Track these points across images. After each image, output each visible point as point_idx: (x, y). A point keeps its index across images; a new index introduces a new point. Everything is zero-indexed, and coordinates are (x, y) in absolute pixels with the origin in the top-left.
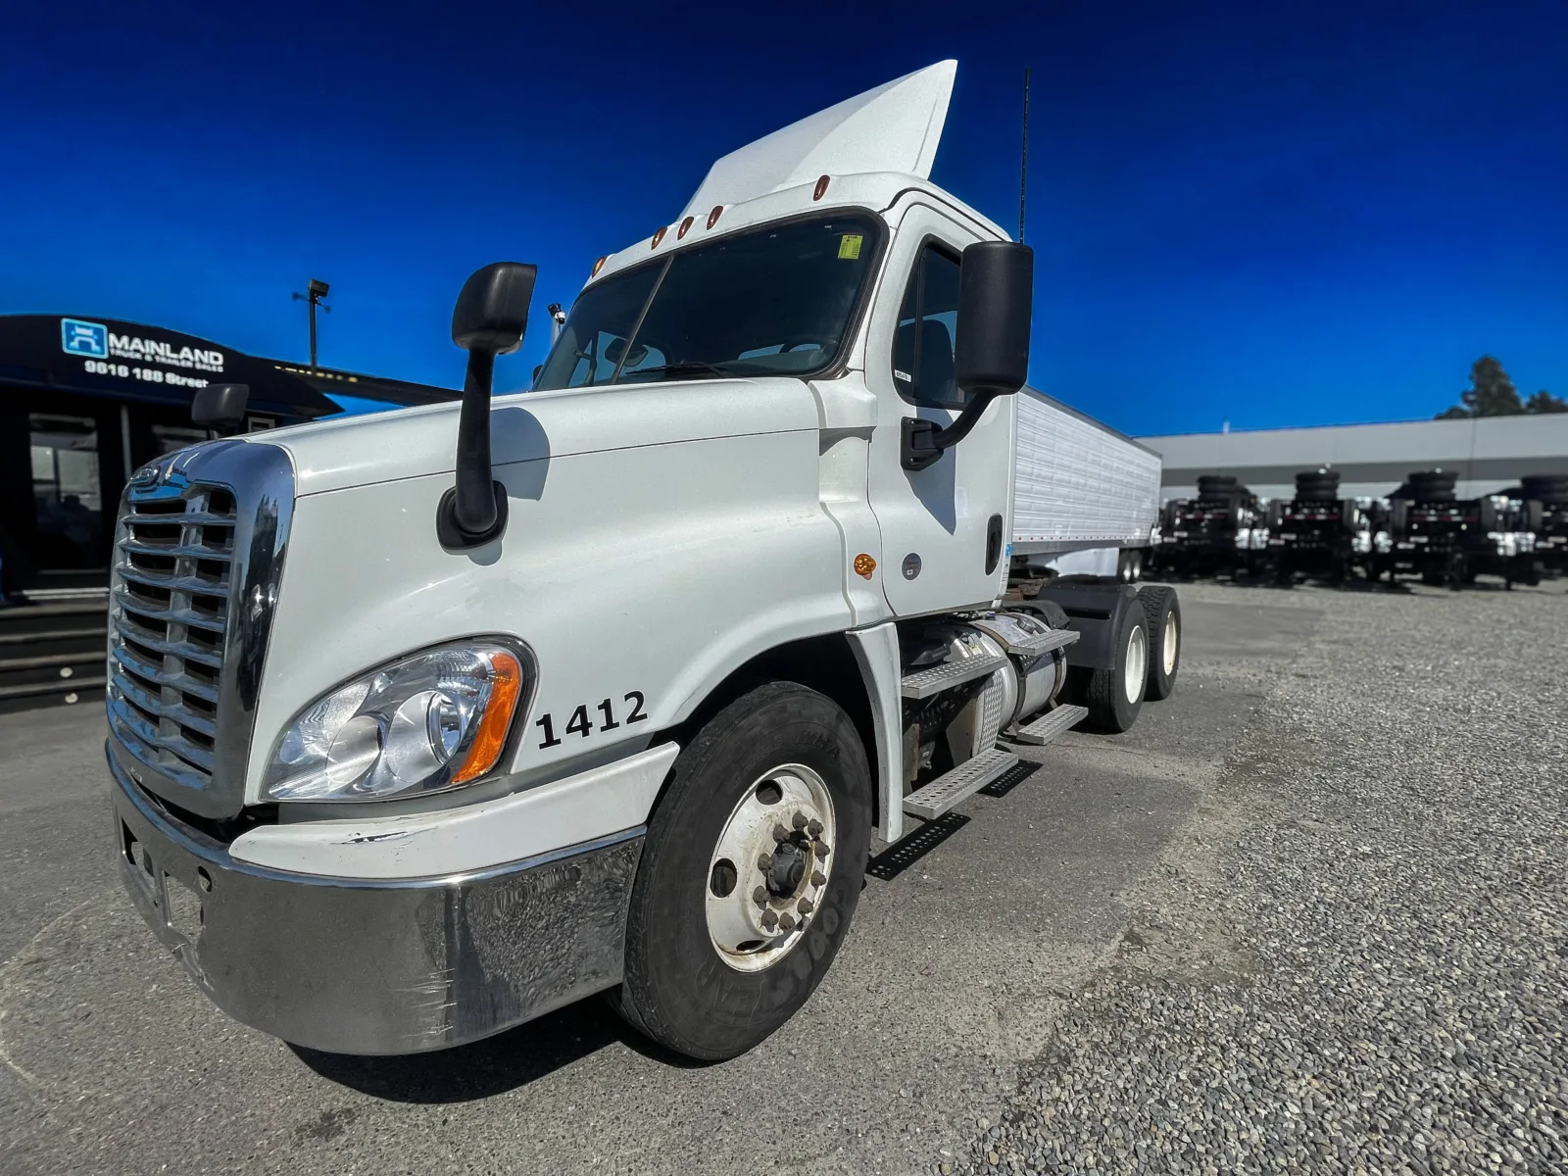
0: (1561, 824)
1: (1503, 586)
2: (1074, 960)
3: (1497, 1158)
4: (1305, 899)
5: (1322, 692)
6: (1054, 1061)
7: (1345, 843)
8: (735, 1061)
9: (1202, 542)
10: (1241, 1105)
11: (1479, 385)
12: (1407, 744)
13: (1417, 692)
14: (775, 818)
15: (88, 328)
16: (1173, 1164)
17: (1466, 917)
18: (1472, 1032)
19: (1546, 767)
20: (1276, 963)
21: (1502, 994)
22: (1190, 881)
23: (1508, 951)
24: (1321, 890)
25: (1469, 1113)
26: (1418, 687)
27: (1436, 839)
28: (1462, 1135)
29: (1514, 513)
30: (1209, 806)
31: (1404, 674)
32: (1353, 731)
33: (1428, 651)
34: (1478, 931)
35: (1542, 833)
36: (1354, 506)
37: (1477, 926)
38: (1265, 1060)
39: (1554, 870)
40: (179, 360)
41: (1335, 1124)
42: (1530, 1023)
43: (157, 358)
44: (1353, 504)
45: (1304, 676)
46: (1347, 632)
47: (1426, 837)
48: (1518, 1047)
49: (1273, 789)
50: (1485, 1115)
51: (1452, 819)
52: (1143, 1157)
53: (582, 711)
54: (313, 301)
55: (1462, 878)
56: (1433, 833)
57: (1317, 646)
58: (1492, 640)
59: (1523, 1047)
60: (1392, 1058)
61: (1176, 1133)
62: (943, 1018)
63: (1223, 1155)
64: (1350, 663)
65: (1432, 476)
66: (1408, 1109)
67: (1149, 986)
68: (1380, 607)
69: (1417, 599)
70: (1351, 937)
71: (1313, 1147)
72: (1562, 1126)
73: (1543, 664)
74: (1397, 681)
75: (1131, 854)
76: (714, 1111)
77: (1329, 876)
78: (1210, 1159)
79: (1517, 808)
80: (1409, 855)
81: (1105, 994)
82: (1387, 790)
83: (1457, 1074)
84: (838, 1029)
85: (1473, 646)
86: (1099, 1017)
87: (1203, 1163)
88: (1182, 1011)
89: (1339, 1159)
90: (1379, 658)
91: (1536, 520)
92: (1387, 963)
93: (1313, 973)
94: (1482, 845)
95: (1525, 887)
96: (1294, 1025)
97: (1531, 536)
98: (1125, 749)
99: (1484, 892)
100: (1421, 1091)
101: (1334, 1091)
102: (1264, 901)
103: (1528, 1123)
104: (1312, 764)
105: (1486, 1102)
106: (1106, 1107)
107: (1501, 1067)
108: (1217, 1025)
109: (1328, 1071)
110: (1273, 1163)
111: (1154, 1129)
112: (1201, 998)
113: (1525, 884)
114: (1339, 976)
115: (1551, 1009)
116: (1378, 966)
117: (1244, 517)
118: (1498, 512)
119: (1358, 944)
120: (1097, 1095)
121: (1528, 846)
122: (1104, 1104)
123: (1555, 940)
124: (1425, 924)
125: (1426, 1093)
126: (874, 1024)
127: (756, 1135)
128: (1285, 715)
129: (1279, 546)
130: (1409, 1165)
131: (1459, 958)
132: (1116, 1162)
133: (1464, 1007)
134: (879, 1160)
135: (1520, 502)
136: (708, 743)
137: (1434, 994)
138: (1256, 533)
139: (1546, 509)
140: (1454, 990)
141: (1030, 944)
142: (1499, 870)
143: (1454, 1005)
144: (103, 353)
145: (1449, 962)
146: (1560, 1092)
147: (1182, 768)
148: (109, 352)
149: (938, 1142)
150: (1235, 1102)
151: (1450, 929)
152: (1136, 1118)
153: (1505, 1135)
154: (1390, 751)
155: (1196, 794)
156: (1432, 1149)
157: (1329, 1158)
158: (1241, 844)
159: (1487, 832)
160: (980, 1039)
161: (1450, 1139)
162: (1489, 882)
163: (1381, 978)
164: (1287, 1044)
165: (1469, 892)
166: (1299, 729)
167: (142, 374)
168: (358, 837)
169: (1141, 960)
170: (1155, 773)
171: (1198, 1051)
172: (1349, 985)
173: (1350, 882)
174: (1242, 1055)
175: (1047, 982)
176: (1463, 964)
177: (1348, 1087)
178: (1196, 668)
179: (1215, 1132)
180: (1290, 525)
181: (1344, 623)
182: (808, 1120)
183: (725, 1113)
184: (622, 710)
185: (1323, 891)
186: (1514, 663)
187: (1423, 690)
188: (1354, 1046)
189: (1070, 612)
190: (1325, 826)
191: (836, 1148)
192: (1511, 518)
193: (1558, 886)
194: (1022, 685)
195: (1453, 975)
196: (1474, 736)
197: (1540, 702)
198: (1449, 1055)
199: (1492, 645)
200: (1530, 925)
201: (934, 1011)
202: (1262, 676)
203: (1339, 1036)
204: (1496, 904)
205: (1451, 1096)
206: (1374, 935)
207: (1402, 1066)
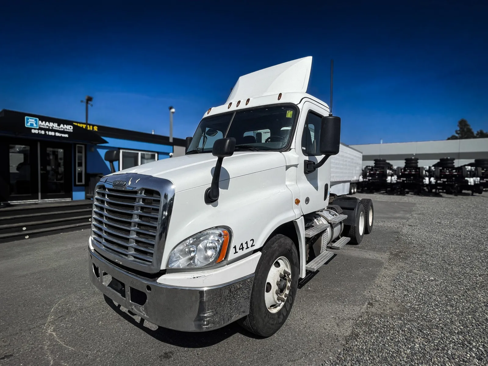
0: (486, 270)
1: (471, 194)
2: (355, 310)
3: (469, 355)
4: (416, 293)
5: (417, 231)
6: (354, 336)
7: (426, 277)
8: (270, 338)
9: (376, 181)
10: (404, 345)
11: (461, 128)
12: (443, 247)
13: (445, 231)
14: (280, 271)
15: (33, 119)
16: (388, 359)
17: (460, 297)
18: (462, 326)
19: (483, 254)
20: (410, 310)
21: (470, 316)
22: (384, 288)
23: (472, 305)
24: (420, 290)
25: (462, 345)
26: (445, 229)
27: (452, 275)
28: (460, 351)
29: (473, 171)
30: (387, 267)
31: (441, 225)
32: (426, 243)
33: (448, 217)
34: (464, 300)
35: (482, 273)
36: (423, 169)
37: (463, 299)
38: (409, 334)
39: (485, 284)
40: (60, 128)
41: (428, 349)
42: (477, 324)
43: (53, 128)
44: (423, 168)
45: (411, 226)
46: (423, 211)
47: (449, 275)
48: (474, 329)
49: (405, 261)
50: (466, 346)
51: (456, 269)
52: (381, 357)
53: (242, 244)
54: (87, 103)
55: (459, 286)
56: (451, 274)
57: (414, 215)
58: (467, 213)
59: (475, 329)
60: (442, 333)
61: (388, 352)
62: (323, 326)
63: (400, 356)
64: (424, 221)
65: (447, 159)
66: (446, 345)
67: (376, 317)
68: (433, 202)
69: (444, 199)
70: (429, 303)
71: (423, 354)
72: (485, 348)
73: (483, 221)
74: (439, 227)
75: (366, 281)
76: (268, 350)
77: (422, 286)
78: (398, 357)
79: (474, 266)
80: (444, 280)
81: (365, 319)
82: (438, 261)
83: (459, 336)
84: (295, 329)
85: (462, 215)
86: (364, 325)
87: (396, 358)
88: (386, 323)
89: (430, 357)
90: (433, 219)
91: (480, 174)
92: (440, 309)
93: (420, 312)
94: (464, 277)
95: (476, 288)
96: (416, 325)
97: (479, 179)
98: (360, 250)
99: (465, 290)
100: (449, 341)
101: (427, 341)
102: (405, 293)
103: (476, 347)
104: (415, 254)
105: (466, 343)
106: (370, 346)
107: (470, 334)
108: (396, 326)
109: (425, 336)
110: (413, 358)
111: (382, 351)
112: (391, 319)
113: (476, 287)
114: (427, 313)
115: (483, 320)
116: (437, 310)
117: (389, 173)
118: (468, 171)
119: (431, 304)
120: (367, 343)
121: (477, 277)
122: (369, 346)
123: (484, 302)
124: (449, 299)
125: (451, 341)
126: (304, 328)
127: (281, 355)
128: (406, 238)
129: (401, 182)
130: (447, 357)
131: (459, 308)
132: (374, 359)
133: (460, 320)
134: (314, 360)
135: (474, 168)
136: (266, 252)
137: (452, 317)
138: (393, 178)
139: (483, 170)
140: (458, 316)
141: (342, 306)
142: (469, 284)
143: (457, 320)
144: (37, 127)
145: (456, 309)
146: (484, 340)
147: (377, 255)
148: (39, 126)
149: (328, 356)
150: (402, 344)
151: (456, 300)
152: (378, 349)
153: (471, 350)
154: (437, 249)
155: (382, 263)
156: (453, 354)
157: (427, 356)
158: (397, 278)
159: (466, 273)
160: (334, 331)
161: (457, 351)
162: (466, 287)
163: (438, 313)
164: (414, 330)
165: (461, 290)
166: (411, 243)
167: (48, 133)
168: (194, 277)
169: (373, 310)
170: (370, 257)
171: (392, 332)
172: (430, 315)
173: (428, 288)
174: (403, 333)
175: (349, 316)
176: (460, 309)
177: (431, 340)
178: (378, 223)
179: (398, 352)
180: (403, 175)
181: (422, 207)
182: (293, 351)
183: (271, 350)
184: (250, 244)
185: (421, 290)
186: (474, 221)
187: (447, 230)
188: (432, 330)
189: (343, 208)
190: (420, 272)
191: (302, 357)
192: (472, 173)
193: (485, 288)
194: (332, 231)
195: (457, 312)
196: (462, 244)
197: (482, 233)
198: (456, 332)
199: (467, 215)
200: (477, 298)
201: (320, 324)
202: (398, 226)
203: (428, 328)
204: (468, 293)
205: (457, 341)
206: (436, 302)
207: (444, 335)
